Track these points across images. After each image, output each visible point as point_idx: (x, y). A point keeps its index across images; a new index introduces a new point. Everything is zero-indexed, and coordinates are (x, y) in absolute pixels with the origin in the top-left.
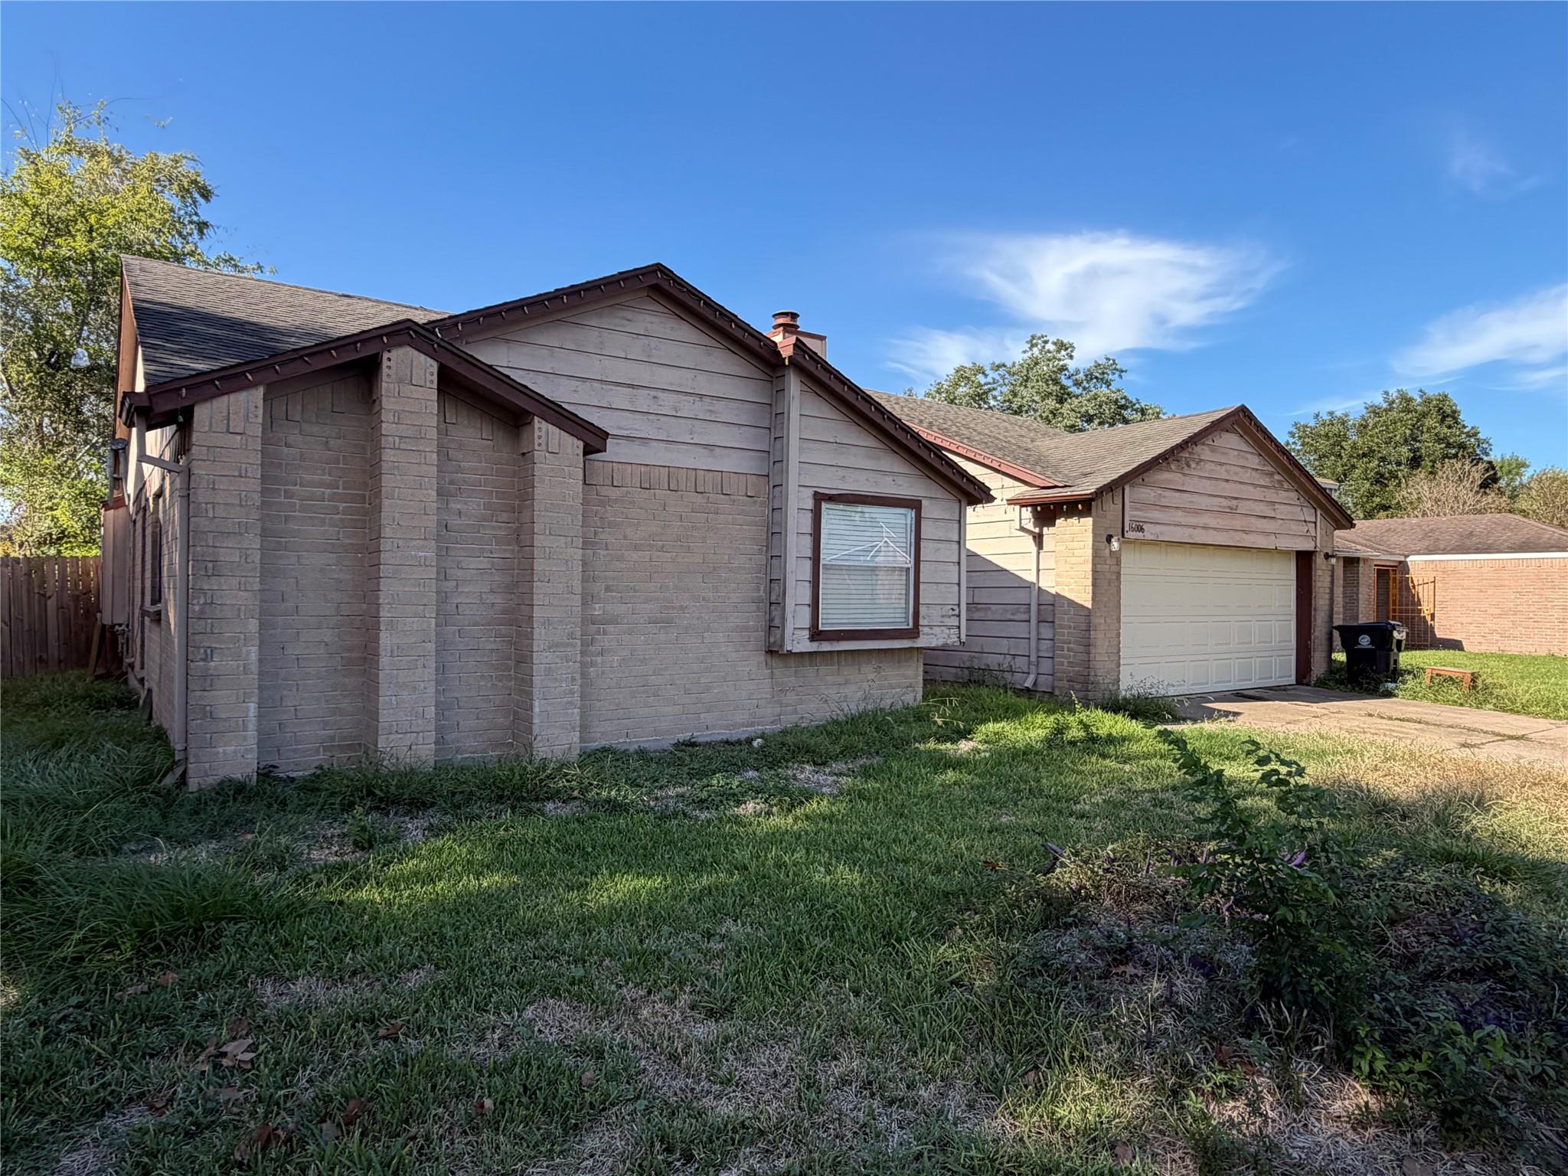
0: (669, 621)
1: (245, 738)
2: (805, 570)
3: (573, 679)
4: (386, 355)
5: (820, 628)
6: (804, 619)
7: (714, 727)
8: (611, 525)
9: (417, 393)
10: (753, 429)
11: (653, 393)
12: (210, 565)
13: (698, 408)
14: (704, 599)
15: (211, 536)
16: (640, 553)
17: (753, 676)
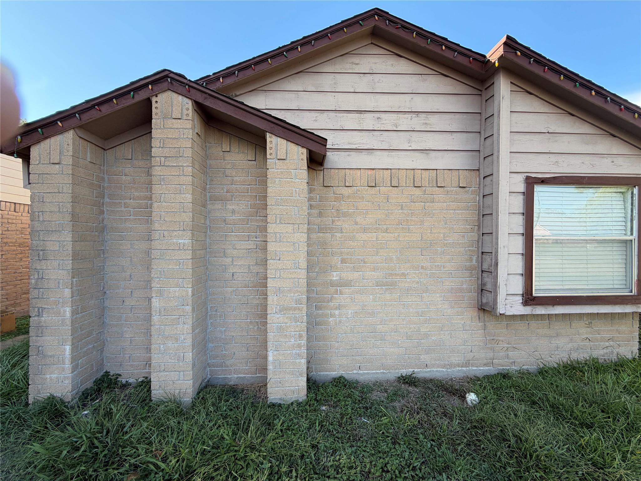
0: (393, 284)
1: (63, 369)
2: (518, 244)
3: (301, 336)
4: (154, 100)
5: (534, 295)
6: (517, 285)
7: (433, 366)
8: (345, 215)
9: (177, 124)
10: (465, 134)
11: (377, 115)
12: (41, 253)
13: (416, 123)
14: (422, 267)
15: (42, 233)
16: (369, 235)
17: (467, 328)
